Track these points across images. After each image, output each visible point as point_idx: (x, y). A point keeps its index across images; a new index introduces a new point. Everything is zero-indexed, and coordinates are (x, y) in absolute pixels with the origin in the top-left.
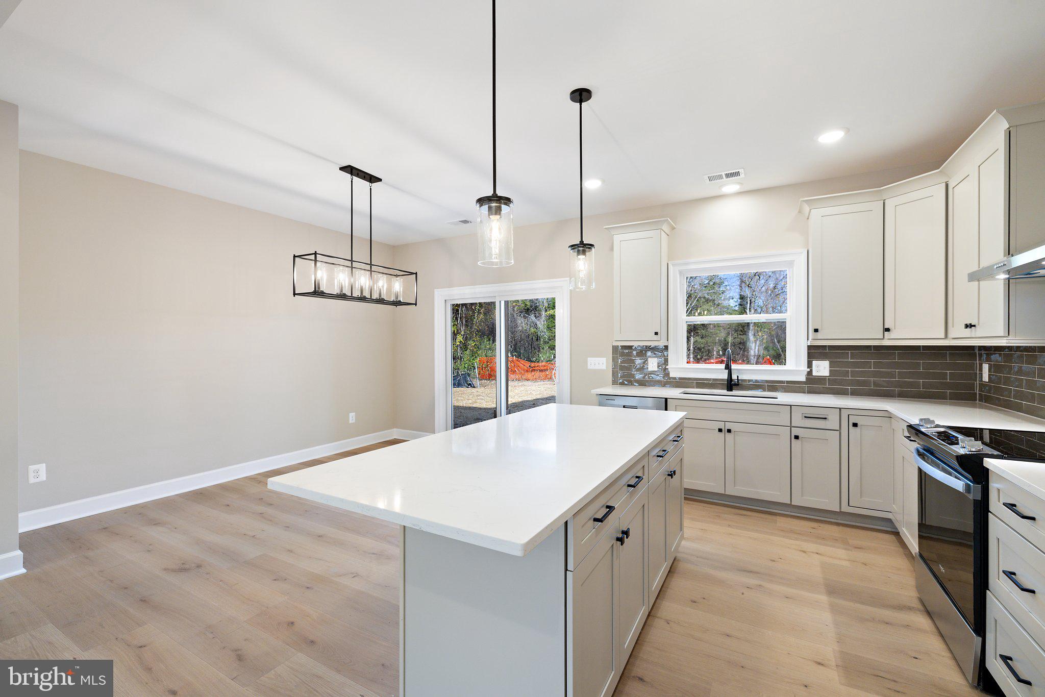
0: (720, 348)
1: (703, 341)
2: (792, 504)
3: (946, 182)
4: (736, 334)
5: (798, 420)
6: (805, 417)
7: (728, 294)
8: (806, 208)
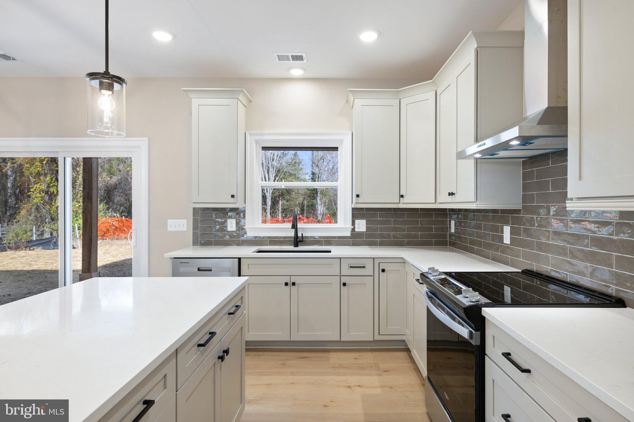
0: (299, 209)
1: (288, 203)
2: (341, 340)
3: (436, 90)
4: (309, 199)
5: (346, 270)
6: (351, 267)
7: (304, 171)
8: (351, 98)
